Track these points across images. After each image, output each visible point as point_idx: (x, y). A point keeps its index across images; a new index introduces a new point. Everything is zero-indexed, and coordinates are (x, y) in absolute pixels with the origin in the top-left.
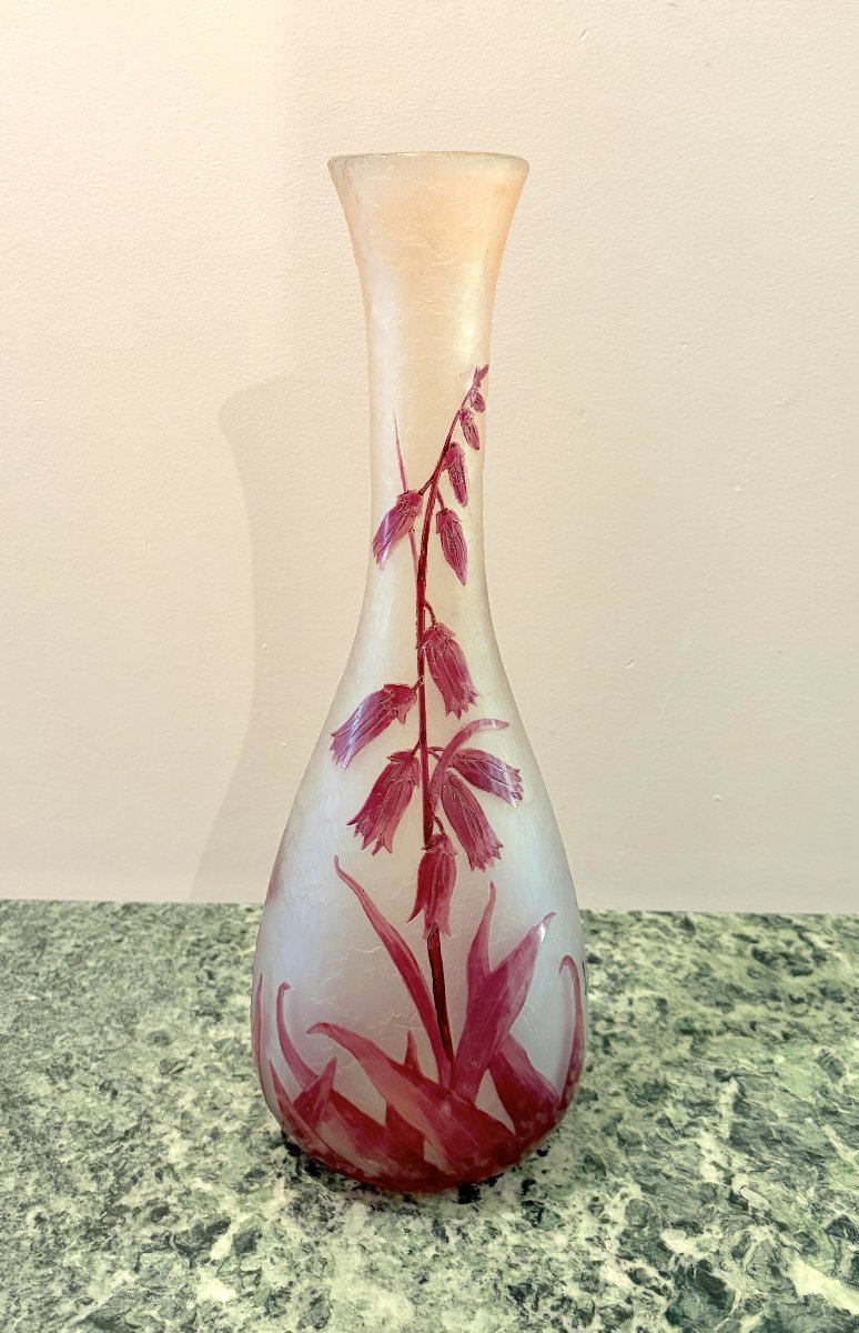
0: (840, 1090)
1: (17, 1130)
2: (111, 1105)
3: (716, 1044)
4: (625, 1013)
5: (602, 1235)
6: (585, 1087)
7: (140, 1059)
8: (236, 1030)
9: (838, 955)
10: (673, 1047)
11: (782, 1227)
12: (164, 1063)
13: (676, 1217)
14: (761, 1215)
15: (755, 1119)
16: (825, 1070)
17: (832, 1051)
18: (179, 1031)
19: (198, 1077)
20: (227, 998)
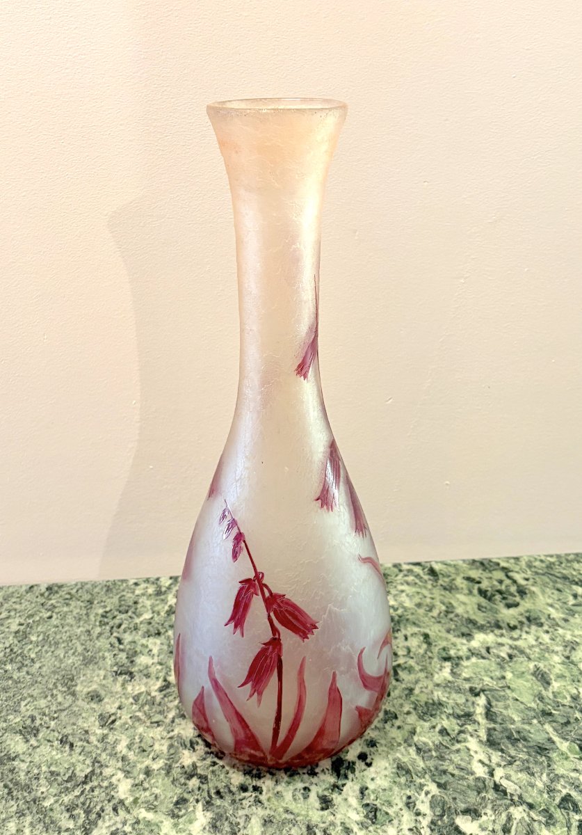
0: (551, 696)
1: (9, 783)
2: (71, 755)
3: (467, 667)
4: (404, 647)
5: (418, 825)
6: (388, 709)
7: (84, 715)
8: (146, 684)
9: (533, 589)
10: (440, 672)
11: (531, 806)
12: (101, 717)
13: (462, 806)
14: (516, 798)
15: (501, 724)
16: (538, 681)
17: (541, 665)
18: (106, 689)
19: (127, 726)
20: (134, 659)
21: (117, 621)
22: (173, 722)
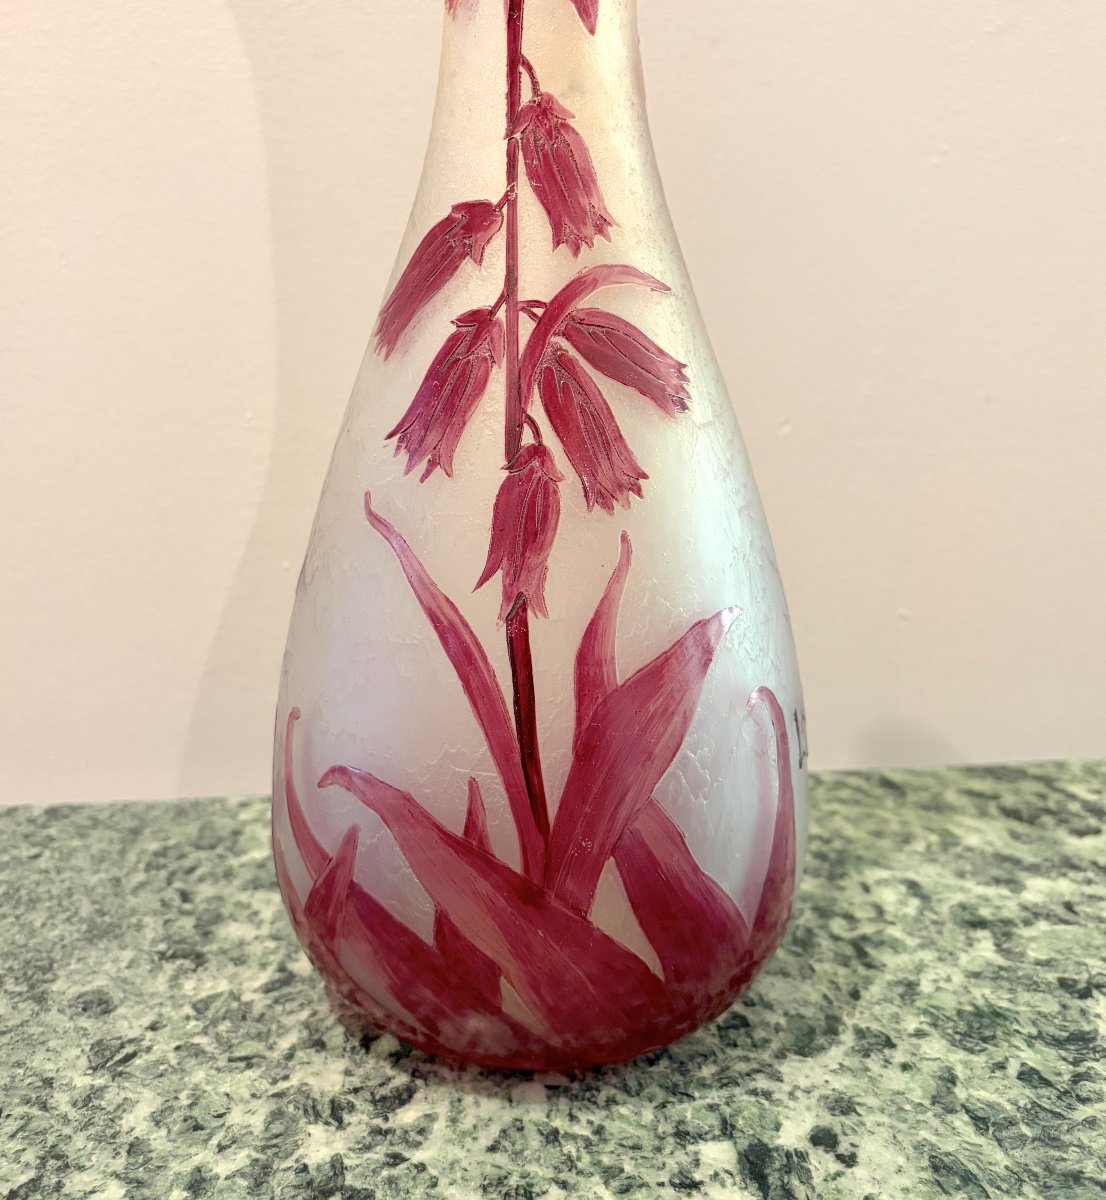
3: (1032, 939)
4: (866, 904)
7: (52, 1044)
8: (232, 978)
10: (970, 949)
12: (99, 1047)
18: (127, 987)
19: (162, 1068)
20: (213, 928)
21: (187, 863)
22: (290, 1056)
